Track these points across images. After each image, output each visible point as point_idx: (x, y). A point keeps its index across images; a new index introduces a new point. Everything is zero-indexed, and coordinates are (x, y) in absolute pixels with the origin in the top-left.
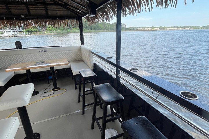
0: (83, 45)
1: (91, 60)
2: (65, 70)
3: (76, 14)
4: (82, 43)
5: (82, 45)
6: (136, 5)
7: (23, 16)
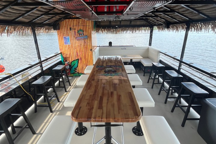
0: (151, 46)
1: (158, 57)
2: (134, 63)
3: (150, 23)
4: (150, 44)
5: (149, 46)
6: (199, 27)
7: (117, 26)
